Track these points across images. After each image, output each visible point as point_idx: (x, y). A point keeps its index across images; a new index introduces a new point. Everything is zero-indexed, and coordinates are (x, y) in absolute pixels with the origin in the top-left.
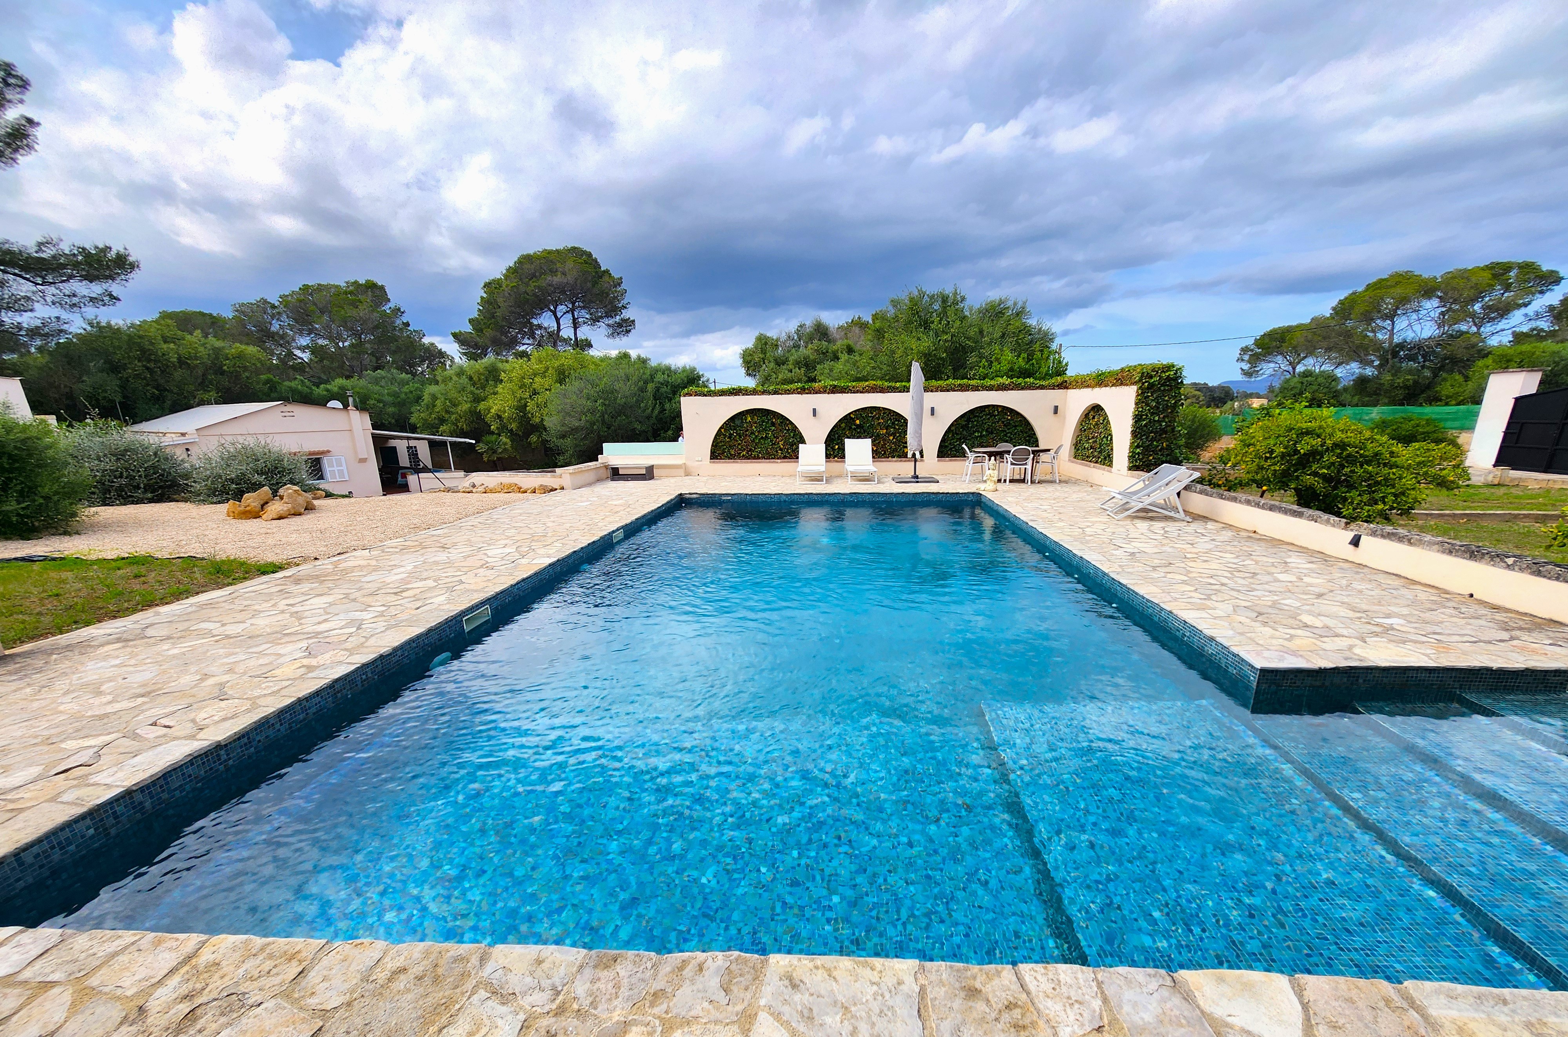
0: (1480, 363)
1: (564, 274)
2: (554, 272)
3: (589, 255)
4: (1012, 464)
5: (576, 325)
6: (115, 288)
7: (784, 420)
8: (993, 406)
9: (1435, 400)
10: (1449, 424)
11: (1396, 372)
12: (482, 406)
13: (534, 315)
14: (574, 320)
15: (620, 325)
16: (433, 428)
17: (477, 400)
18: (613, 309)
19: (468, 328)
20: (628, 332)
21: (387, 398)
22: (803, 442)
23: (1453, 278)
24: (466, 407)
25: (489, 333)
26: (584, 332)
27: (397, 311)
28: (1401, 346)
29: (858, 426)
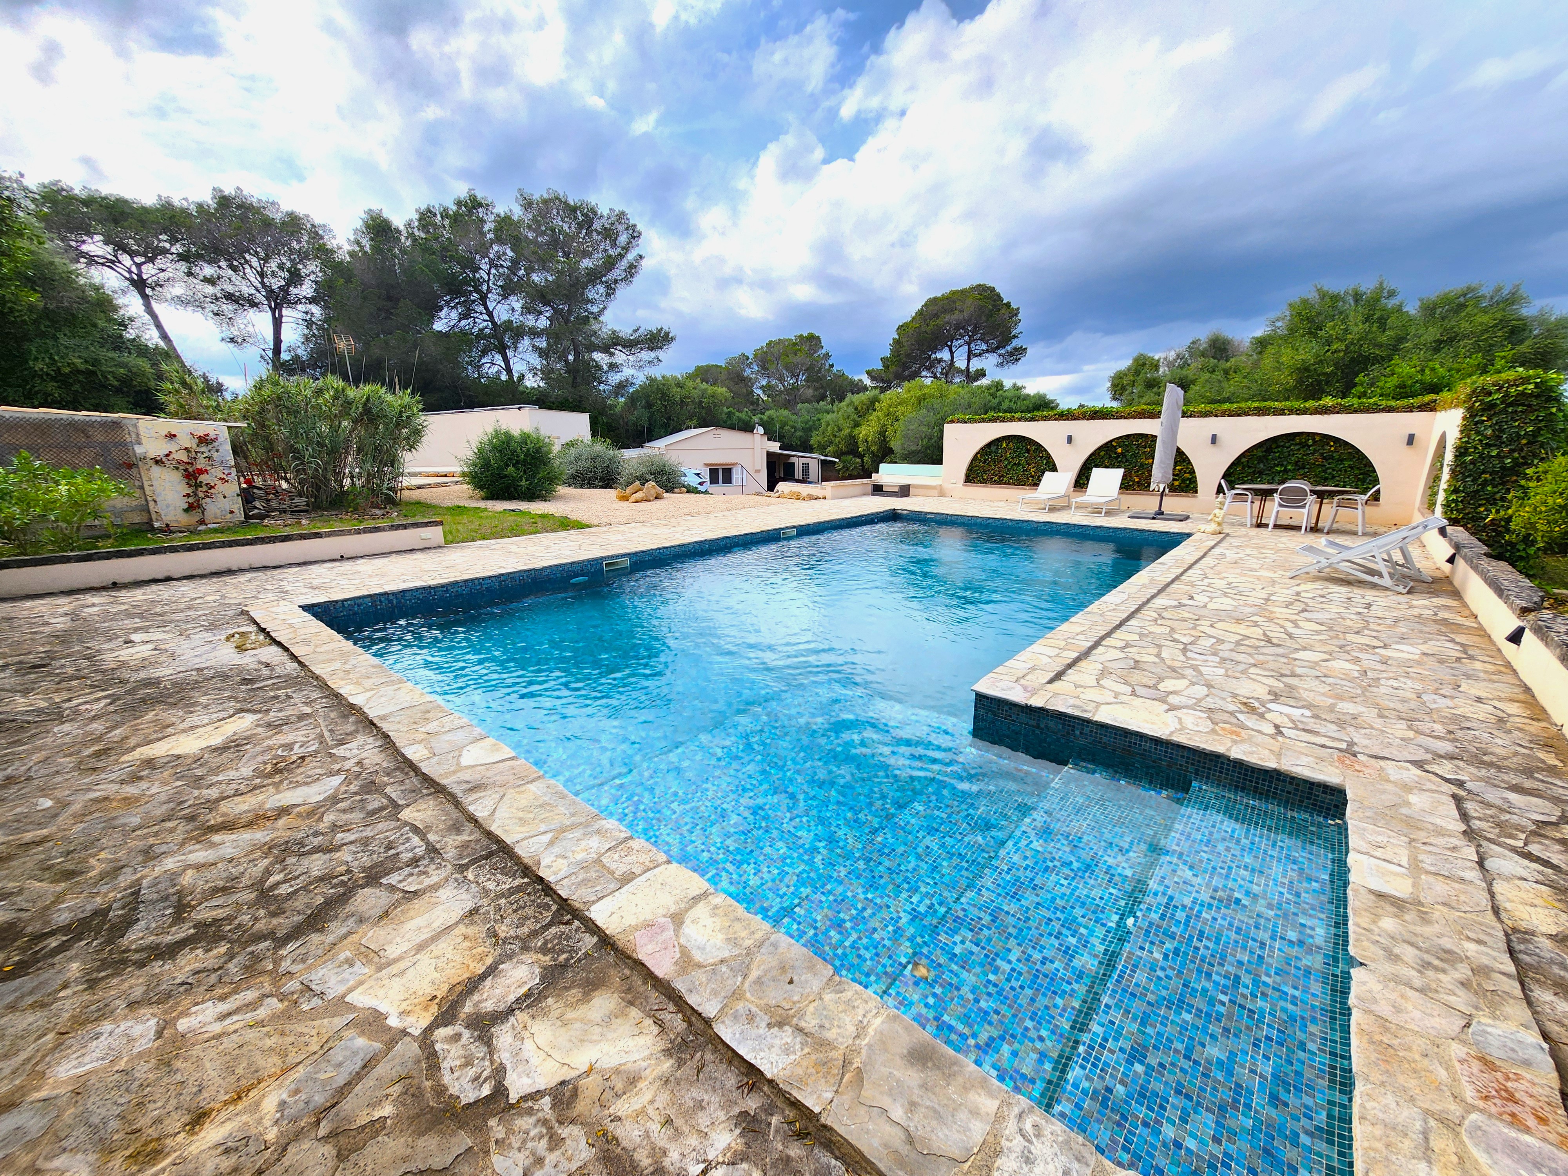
1: (961, 311)
2: (952, 311)
3: (993, 289)
4: (1281, 505)
5: (970, 355)
6: (661, 354)
7: (1039, 447)
8: (1308, 434)
12: (856, 432)
13: (935, 350)
14: (970, 352)
15: (1011, 354)
16: (822, 449)
17: (857, 425)
18: (1007, 339)
19: (880, 366)
20: (1017, 360)
21: (799, 425)
22: (1054, 469)
24: (847, 431)
25: (893, 369)
26: (976, 364)
27: (827, 356)
29: (1118, 455)
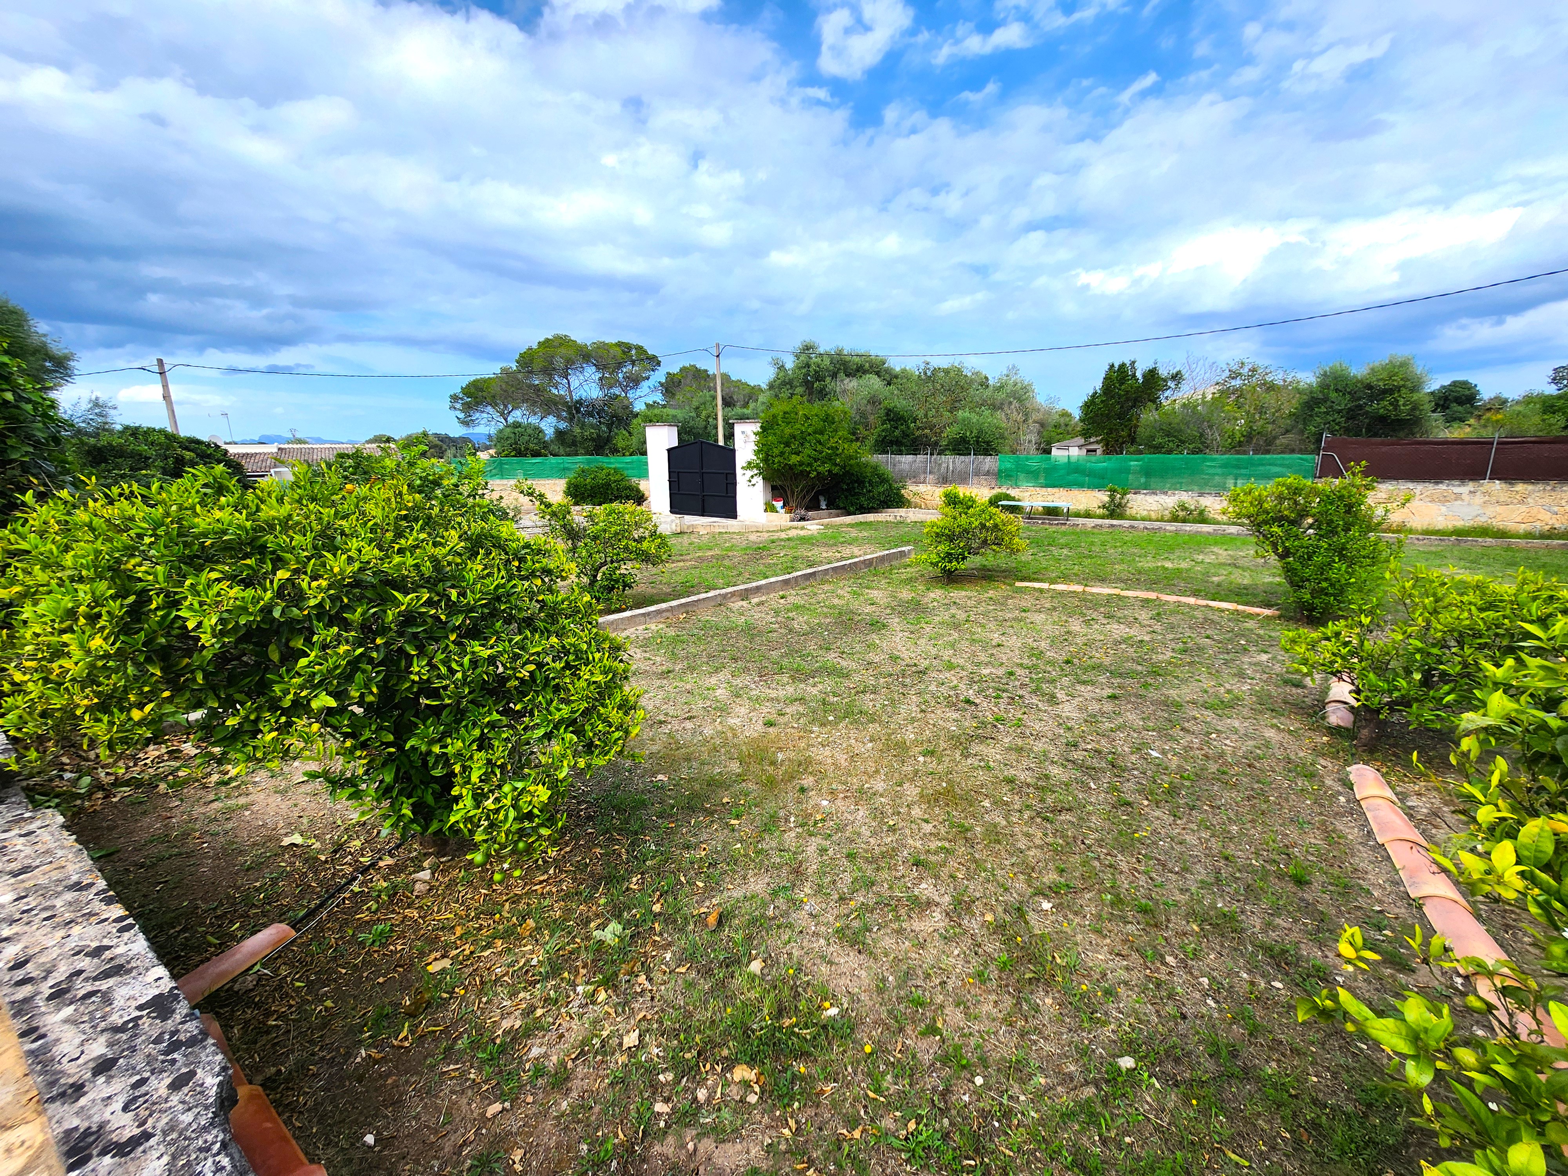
0: (635, 421)
9: (615, 451)
10: (630, 472)
11: (583, 426)
23: (598, 348)
28: (580, 402)
